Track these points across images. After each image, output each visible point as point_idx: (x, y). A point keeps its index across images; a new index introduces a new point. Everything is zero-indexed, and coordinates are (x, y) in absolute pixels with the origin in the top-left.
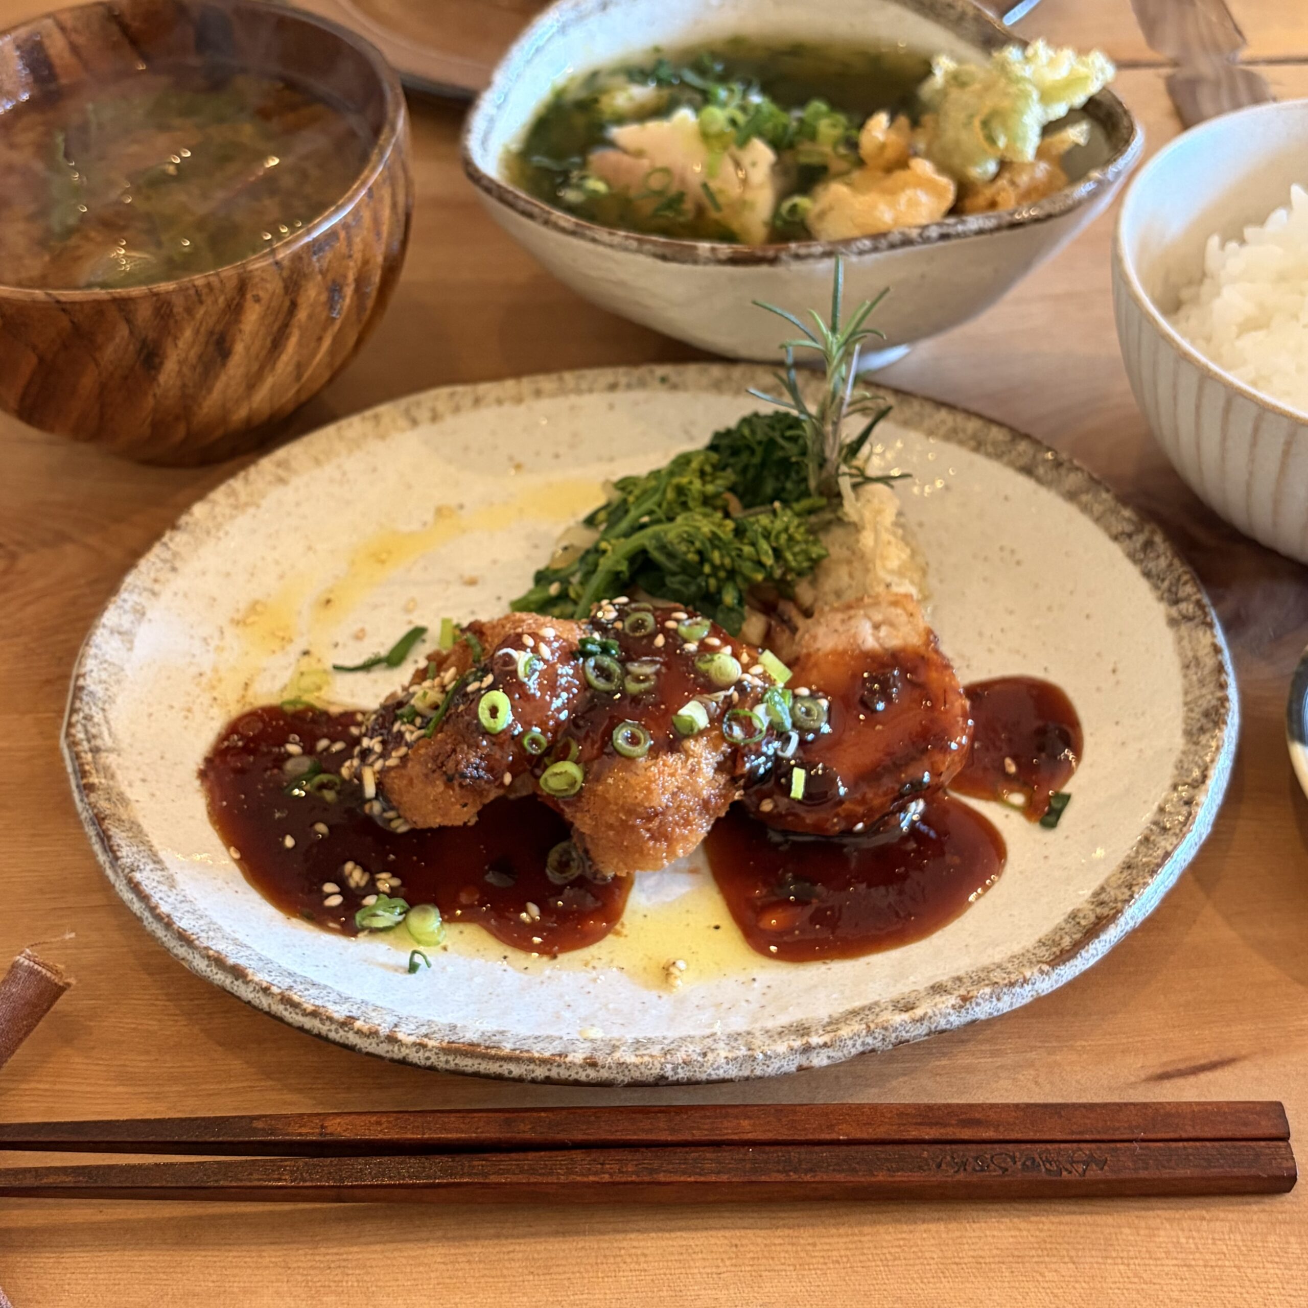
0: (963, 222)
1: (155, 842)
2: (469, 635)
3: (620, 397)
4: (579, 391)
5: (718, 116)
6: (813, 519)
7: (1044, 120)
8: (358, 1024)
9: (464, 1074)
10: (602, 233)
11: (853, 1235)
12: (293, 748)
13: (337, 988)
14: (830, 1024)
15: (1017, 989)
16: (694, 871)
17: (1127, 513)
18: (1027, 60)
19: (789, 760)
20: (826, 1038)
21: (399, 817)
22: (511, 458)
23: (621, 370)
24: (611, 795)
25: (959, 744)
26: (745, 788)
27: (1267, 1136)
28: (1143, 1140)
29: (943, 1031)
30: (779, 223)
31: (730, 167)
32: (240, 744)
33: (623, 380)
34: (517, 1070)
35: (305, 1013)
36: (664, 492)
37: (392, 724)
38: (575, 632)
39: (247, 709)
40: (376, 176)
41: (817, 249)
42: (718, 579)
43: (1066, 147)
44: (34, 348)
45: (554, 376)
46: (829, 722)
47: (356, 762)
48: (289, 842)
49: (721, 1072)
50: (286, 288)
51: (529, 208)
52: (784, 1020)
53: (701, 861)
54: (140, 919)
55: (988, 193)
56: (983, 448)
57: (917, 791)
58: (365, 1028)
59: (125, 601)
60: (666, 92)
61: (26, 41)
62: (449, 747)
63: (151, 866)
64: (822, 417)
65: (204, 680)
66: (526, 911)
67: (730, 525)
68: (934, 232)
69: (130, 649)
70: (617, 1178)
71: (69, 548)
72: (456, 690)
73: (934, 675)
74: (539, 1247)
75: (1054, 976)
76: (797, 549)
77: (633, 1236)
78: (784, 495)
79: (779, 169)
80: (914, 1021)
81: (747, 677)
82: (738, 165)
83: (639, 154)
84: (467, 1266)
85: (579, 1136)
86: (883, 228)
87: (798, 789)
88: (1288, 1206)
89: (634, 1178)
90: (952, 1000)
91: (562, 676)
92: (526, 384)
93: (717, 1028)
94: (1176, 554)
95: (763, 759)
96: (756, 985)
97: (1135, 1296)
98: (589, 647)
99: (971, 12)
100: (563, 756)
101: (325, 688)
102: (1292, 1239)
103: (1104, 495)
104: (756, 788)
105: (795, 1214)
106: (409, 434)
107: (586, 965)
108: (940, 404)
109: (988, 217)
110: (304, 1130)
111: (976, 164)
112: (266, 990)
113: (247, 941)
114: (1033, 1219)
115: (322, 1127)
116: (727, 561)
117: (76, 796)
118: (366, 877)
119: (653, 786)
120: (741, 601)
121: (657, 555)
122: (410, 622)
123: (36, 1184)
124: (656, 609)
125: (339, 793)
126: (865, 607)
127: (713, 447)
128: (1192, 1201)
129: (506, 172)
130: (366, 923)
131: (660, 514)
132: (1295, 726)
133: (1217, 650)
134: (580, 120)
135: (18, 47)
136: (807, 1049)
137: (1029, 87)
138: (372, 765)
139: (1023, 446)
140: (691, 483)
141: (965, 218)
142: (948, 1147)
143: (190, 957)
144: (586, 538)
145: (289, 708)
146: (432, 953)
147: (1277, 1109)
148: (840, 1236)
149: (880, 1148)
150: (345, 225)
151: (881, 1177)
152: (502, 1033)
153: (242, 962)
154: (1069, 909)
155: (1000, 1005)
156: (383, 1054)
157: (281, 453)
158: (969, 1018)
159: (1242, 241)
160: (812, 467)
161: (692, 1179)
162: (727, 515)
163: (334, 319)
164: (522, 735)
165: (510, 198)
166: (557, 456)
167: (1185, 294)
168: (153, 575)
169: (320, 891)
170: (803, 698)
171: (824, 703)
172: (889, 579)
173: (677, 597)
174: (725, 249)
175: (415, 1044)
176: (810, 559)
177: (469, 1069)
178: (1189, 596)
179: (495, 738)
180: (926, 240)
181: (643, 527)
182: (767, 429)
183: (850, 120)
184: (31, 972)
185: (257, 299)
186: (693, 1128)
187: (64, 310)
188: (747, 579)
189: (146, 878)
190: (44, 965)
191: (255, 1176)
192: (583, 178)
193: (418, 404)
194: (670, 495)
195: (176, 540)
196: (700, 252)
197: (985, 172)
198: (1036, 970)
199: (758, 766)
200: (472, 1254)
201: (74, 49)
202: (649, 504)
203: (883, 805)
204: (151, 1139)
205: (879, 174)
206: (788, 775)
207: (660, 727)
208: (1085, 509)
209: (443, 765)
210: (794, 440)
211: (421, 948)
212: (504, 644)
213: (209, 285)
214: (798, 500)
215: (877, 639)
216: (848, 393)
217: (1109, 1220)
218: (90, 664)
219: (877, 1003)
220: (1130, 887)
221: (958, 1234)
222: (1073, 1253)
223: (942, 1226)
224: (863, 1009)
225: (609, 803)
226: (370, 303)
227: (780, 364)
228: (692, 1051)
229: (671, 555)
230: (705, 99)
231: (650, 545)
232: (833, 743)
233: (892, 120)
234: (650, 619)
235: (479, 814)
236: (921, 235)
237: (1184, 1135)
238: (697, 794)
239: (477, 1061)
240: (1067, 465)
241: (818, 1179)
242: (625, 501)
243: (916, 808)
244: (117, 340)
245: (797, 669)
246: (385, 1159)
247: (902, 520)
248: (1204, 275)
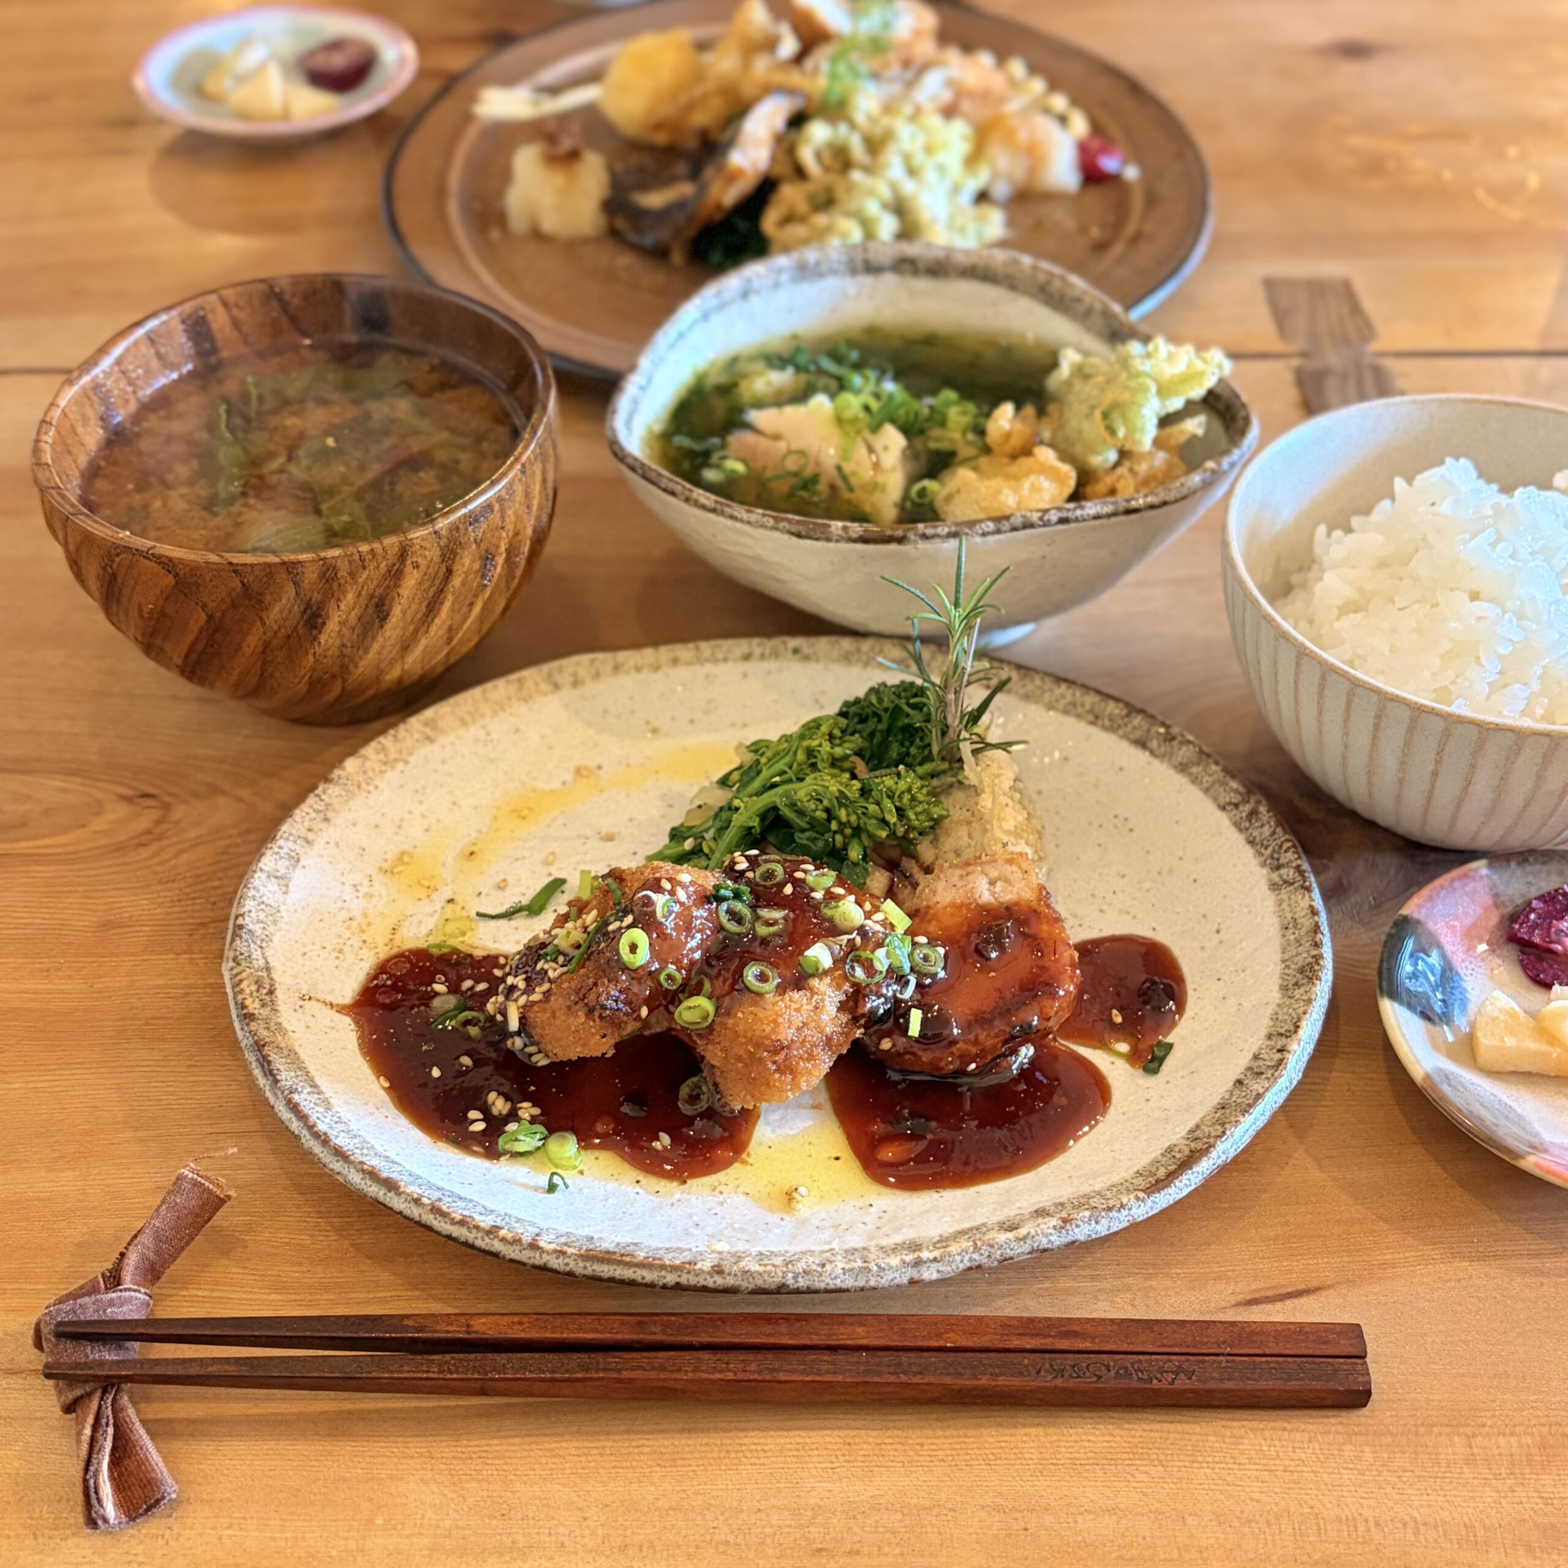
0: (1082, 508)
1: (311, 1068)
2: (610, 880)
3: (753, 666)
4: (715, 661)
5: (852, 403)
6: (935, 782)
7: (1163, 413)
8: (502, 1233)
9: (600, 1279)
10: (740, 512)
11: (959, 1436)
12: (439, 988)
13: (482, 1202)
14: (938, 1242)
15: (1114, 1214)
16: (816, 1107)
17: (1234, 784)
18: (1148, 356)
19: (906, 1002)
20: (937, 1254)
21: (540, 1052)
22: (648, 723)
23: (756, 641)
24: (740, 1029)
25: (1067, 992)
26: (866, 1027)
27: (1345, 1353)
28: (1229, 1355)
29: (1045, 1250)
30: (908, 505)
31: (863, 451)
32: (389, 982)
33: (757, 651)
34: (649, 1276)
35: (453, 1222)
36: (795, 753)
37: (536, 963)
38: (710, 880)
39: (395, 951)
40: (528, 453)
41: (943, 530)
42: (844, 836)
43: (1183, 438)
44: (204, 607)
45: (691, 645)
46: (944, 968)
47: (501, 998)
48: (436, 1073)
49: (838, 1282)
50: (443, 555)
51: (671, 486)
52: (898, 1238)
53: (823, 1097)
54: (297, 1138)
55: (1108, 480)
56: (1100, 722)
57: (1027, 1035)
58: (510, 1236)
59: (280, 847)
60: (803, 378)
61: (190, 316)
62: (591, 981)
63: (309, 1089)
64: (945, 687)
65: (354, 924)
66: (658, 1139)
67: (857, 785)
68: (1054, 516)
69: (286, 893)
70: (741, 1376)
71: (221, 801)
72: (597, 930)
73: (1045, 927)
74: (666, 1442)
75: (1149, 1203)
76: (919, 809)
77: (754, 1434)
78: (909, 760)
79: (910, 454)
80: (1018, 1239)
81: (869, 922)
82: (871, 450)
83: (777, 437)
84: (598, 1458)
85: (707, 1339)
86: (1007, 512)
87: (914, 1030)
88: (1364, 1420)
89: (756, 1376)
90: (1054, 1222)
91: (697, 918)
92: (664, 653)
93: (835, 1245)
94: (1279, 823)
95: (882, 1000)
96: (872, 1210)
97: (1218, 1496)
98: (722, 892)
99: (1098, 307)
100: (697, 991)
101: (469, 934)
102: (1367, 1449)
103: (1214, 767)
104: (875, 1028)
105: (904, 1418)
106: (550, 697)
107: (714, 1190)
108: (1059, 679)
109: (1105, 503)
110: (451, 1328)
111: (1096, 453)
112: (417, 1201)
113: (398, 1159)
114: (1126, 1426)
115: (468, 1325)
116: (853, 818)
117: (237, 1025)
118: (509, 1105)
119: (780, 1020)
120: (865, 858)
121: (787, 812)
122: (550, 874)
123: (202, 1372)
124: (786, 860)
125: (483, 1029)
126: (981, 864)
127: (842, 714)
128: (1275, 1413)
129: (648, 451)
130: (508, 1147)
131: (791, 774)
132: (1384, 984)
133: (1314, 912)
134: (719, 406)
135: (183, 322)
136: (918, 1263)
137: (1148, 381)
138: (516, 1000)
139: (1138, 720)
140: (820, 745)
141: (1084, 503)
142: (1047, 1356)
143: (345, 1172)
144: (720, 797)
145: (435, 951)
146: (570, 1176)
147: (1355, 1331)
148: (946, 1437)
149: (984, 1355)
150: (500, 499)
151: (984, 1381)
152: (636, 1244)
153: (394, 1176)
154: (1167, 1145)
155: (1098, 1228)
156: (525, 1260)
157: (429, 713)
158: (1069, 1239)
159: (1349, 530)
160: (935, 733)
161: (809, 1378)
162: (854, 777)
163: (485, 586)
164: (659, 971)
165: (653, 475)
166: (692, 721)
167: (1295, 579)
168: (306, 824)
169: (466, 1118)
170: (922, 945)
171: (941, 951)
172: (1005, 839)
173: (805, 851)
174: (856, 529)
175: (555, 1251)
176: (932, 819)
177: (605, 1275)
178: (1290, 861)
179: (635, 973)
180: (1048, 524)
181: (774, 786)
182: (893, 697)
183: (979, 407)
184: (195, 1184)
185: (417, 566)
186: (810, 1333)
187: (235, 572)
188: (871, 836)
189: (304, 1099)
190: (207, 1179)
191: (406, 1368)
192: (724, 458)
193: (560, 670)
194: (801, 756)
195: (330, 793)
196: (833, 529)
197: (1106, 461)
198: (1132, 1196)
199: (878, 1007)
200: (604, 1448)
201: (236, 323)
202: (781, 765)
203: (995, 1046)
204: (308, 1334)
205: (1006, 460)
206: (906, 1015)
207: (787, 967)
208: (1195, 780)
209: (585, 997)
210: (918, 707)
211: (559, 1171)
212: (644, 887)
213: (372, 551)
214: (921, 764)
215: (993, 894)
216: (969, 665)
217: (1197, 1428)
218: (249, 905)
219: (984, 1225)
220: (1223, 1124)
221: (1055, 1438)
222: (1162, 1457)
223: (1040, 1431)
224: (971, 1229)
225: (738, 1036)
226: (519, 573)
227: (906, 639)
228: (813, 1262)
229: (801, 813)
230: (842, 385)
231: (781, 803)
232: (948, 986)
233: (1018, 408)
234: (779, 870)
235: (617, 1046)
236: (1041, 519)
237: (1268, 1352)
238: (822, 1032)
239: (612, 1267)
240: (1179, 738)
241: (926, 1380)
242: (758, 762)
243: (1027, 1052)
244: (284, 601)
245: (917, 920)
246: (526, 1355)
247: (1021, 785)
248: (1313, 561)
